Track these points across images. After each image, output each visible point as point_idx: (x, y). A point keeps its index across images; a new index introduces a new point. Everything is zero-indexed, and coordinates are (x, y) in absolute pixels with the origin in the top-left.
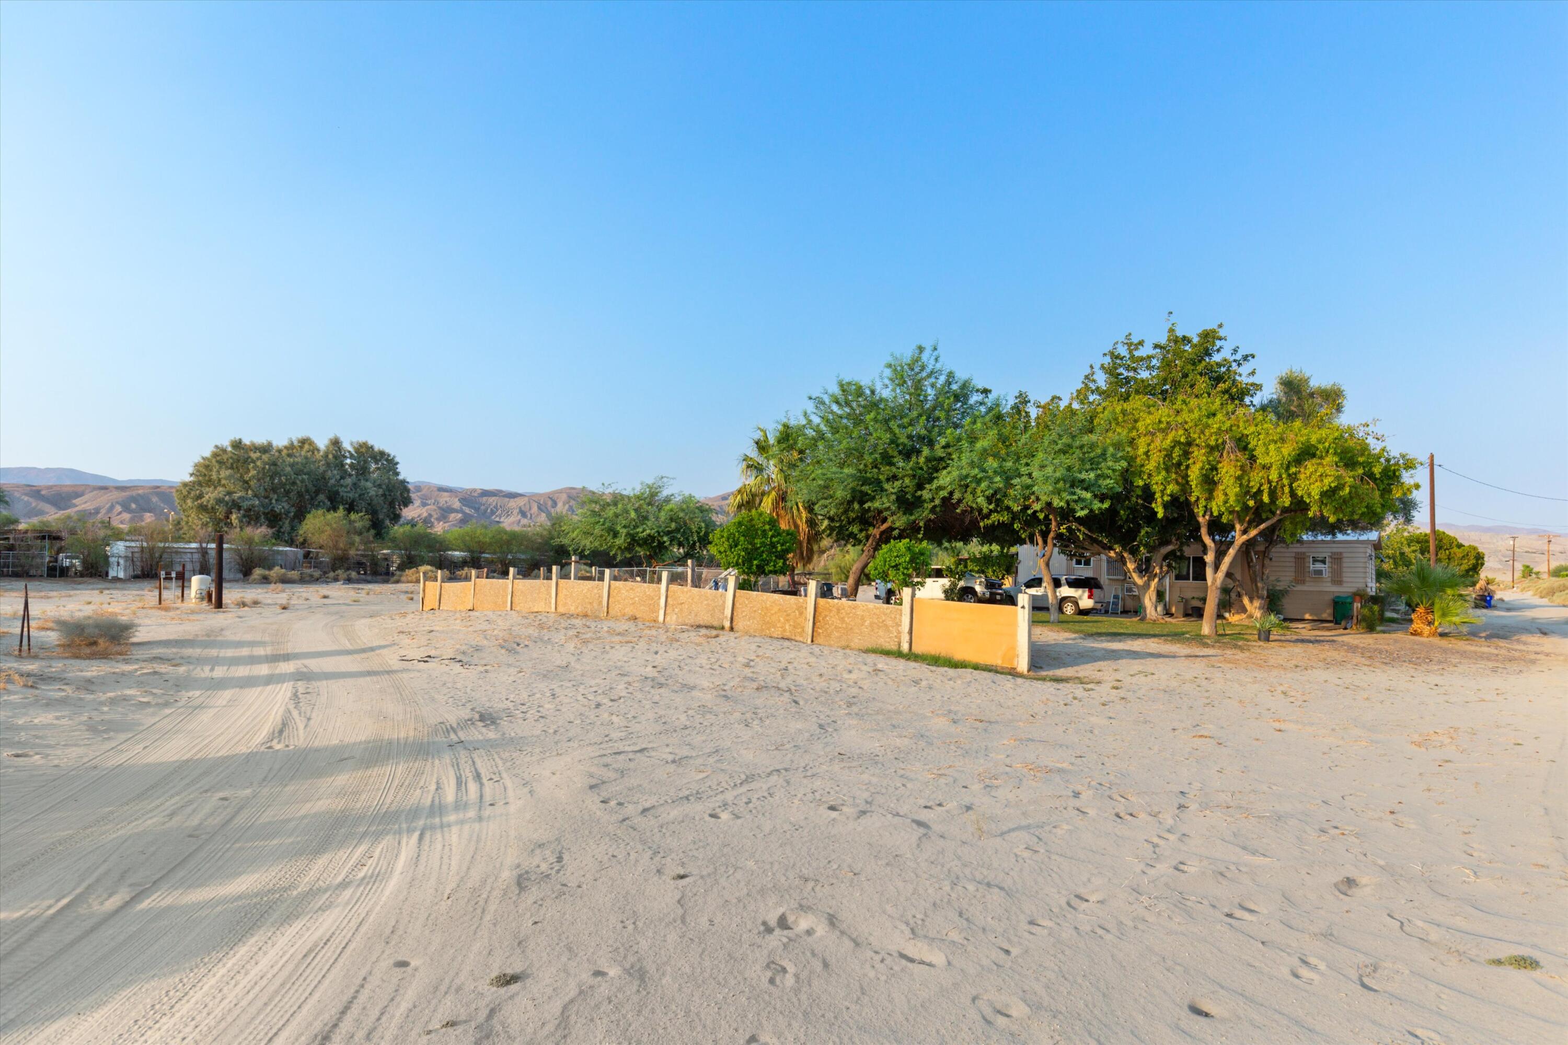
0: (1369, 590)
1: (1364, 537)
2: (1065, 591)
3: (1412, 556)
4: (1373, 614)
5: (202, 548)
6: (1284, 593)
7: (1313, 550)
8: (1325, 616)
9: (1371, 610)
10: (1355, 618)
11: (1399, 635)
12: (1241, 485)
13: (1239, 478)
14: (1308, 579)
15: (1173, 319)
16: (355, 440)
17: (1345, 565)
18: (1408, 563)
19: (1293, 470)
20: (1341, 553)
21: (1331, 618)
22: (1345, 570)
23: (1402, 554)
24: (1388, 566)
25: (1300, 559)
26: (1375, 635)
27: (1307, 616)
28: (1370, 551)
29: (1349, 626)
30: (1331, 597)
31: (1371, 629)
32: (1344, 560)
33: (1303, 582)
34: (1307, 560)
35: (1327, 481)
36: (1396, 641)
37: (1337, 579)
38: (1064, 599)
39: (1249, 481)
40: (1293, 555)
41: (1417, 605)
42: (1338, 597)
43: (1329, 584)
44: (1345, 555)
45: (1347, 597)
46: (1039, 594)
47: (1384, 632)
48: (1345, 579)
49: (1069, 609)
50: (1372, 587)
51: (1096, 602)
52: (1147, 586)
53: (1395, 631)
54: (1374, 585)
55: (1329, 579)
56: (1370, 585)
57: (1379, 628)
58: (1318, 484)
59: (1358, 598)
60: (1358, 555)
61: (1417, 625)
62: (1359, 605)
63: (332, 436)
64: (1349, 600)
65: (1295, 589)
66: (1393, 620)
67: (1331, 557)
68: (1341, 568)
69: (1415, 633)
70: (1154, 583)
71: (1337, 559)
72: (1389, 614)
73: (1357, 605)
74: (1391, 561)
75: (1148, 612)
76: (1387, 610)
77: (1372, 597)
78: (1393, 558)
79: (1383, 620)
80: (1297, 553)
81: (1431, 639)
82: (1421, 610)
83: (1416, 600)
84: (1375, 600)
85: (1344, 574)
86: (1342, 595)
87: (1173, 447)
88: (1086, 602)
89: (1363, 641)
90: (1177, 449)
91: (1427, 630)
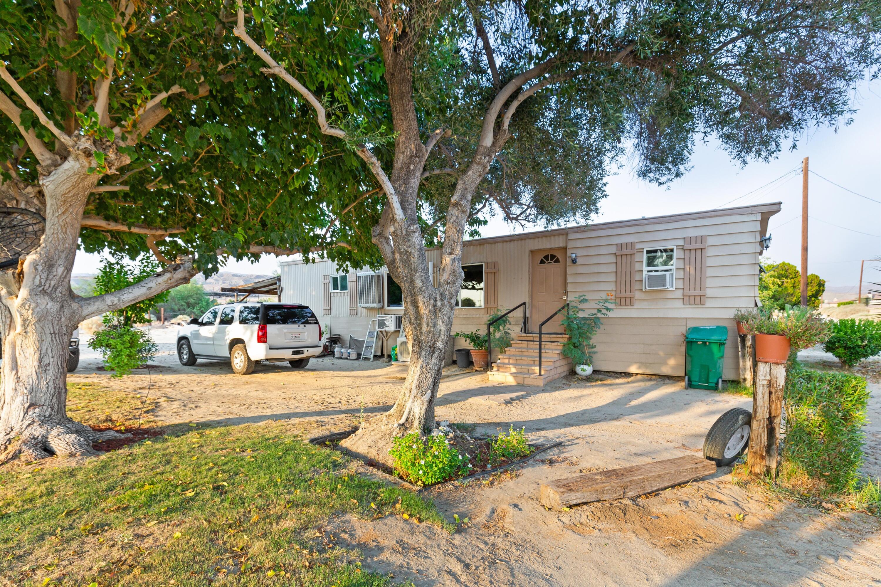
6: (593, 322)
7: (650, 237)
8: (667, 369)
14: (638, 295)
17: (710, 262)
20: (702, 239)
21: (680, 374)
22: (710, 272)
25: (625, 257)
27: (633, 369)
30: (683, 330)
32: (710, 252)
33: (629, 302)
34: (637, 258)
37: (694, 295)
42: (695, 329)
43: (679, 304)
44: (711, 241)
45: (714, 331)
48: (710, 292)
49: (239, 360)
55: (679, 294)
64: (715, 336)
65: (611, 314)
67: (683, 248)
68: (702, 269)
71: (695, 250)
80: (620, 246)
85: (709, 283)
86: (700, 325)
88: (257, 351)
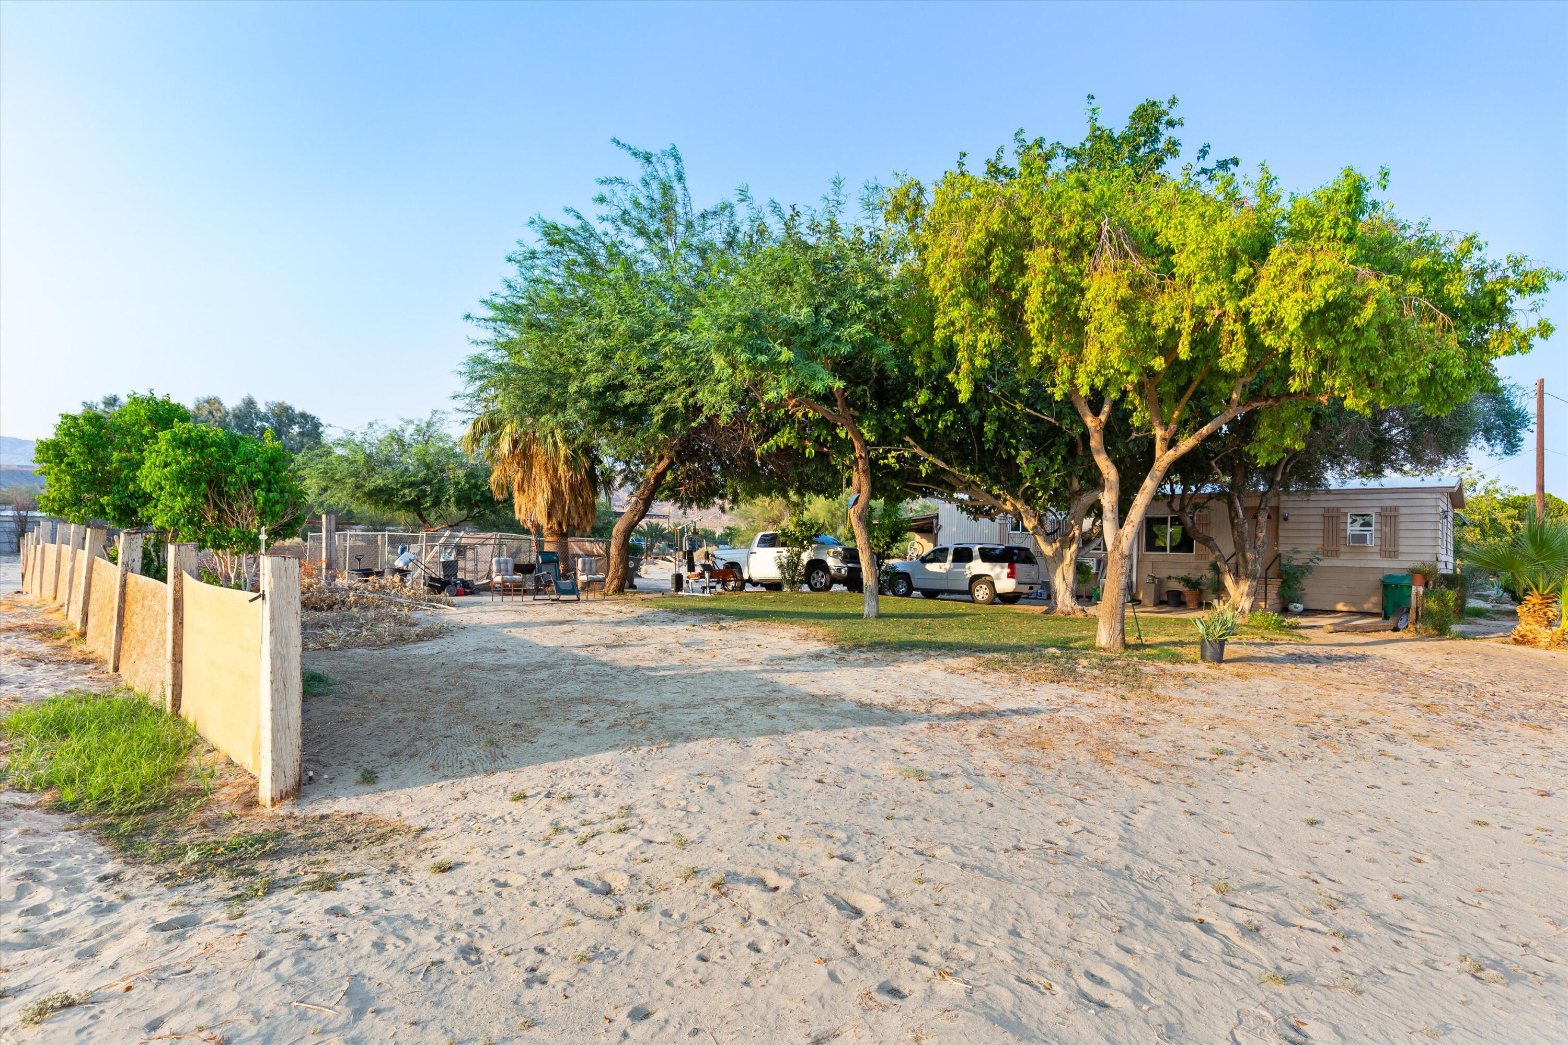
0: (1441, 566)
1: (1431, 480)
2: (977, 567)
3: (1507, 523)
4: (1446, 605)
5: (20, 516)
6: (1305, 570)
7: (1353, 504)
8: (1367, 607)
9: (1441, 600)
10: (1412, 613)
11: (1490, 645)
12: (1133, 324)
13: (1125, 305)
14: (1343, 549)
15: (1095, 103)
16: (270, 400)
17: (1402, 526)
18: (1500, 531)
19: (1243, 272)
20: (1396, 508)
21: (1378, 610)
22: (1402, 534)
23: (1493, 521)
24: (1472, 535)
25: (1332, 518)
26: (1446, 643)
27: (1340, 607)
28: (1444, 503)
29: (1401, 624)
30: (1376, 578)
31: (1441, 631)
32: (1402, 519)
33: (1336, 554)
34: (1342, 519)
35: (1317, 287)
36: (1487, 657)
37: (1389, 551)
38: (976, 578)
39: (1150, 314)
40: (1322, 512)
41: (1526, 591)
42: (1390, 576)
43: (1377, 557)
44: (1402, 511)
45: (1403, 578)
46: (942, 571)
47: (1464, 636)
48: (1401, 549)
49: (982, 593)
50: (1447, 564)
51: (1019, 583)
52: (1059, 557)
53: (1485, 634)
54: (1451, 560)
55: (1377, 549)
56: (1443, 558)
57: (1456, 628)
58: (1300, 295)
59: (1418, 578)
60: (1424, 511)
61: (1527, 625)
62: (1421, 590)
63: (245, 396)
64: (1407, 582)
65: (1321, 564)
66: (1479, 613)
67: (1380, 514)
68: (1396, 531)
69: (1522, 641)
70: (1070, 553)
71: (1390, 517)
72: (1473, 603)
73: (1417, 590)
74: (1478, 530)
75: (1059, 599)
76: (1471, 597)
77: (1445, 577)
78: (1481, 525)
79: (1462, 612)
80: (1327, 509)
81: (1553, 652)
82: (1533, 599)
83: (1524, 581)
84: (1450, 581)
85: (1401, 542)
86: (1395, 573)
87: (989, 250)
88: (1006, 585)
89: (1424, 657)
90: (997, 252)
91: (1544, 635)
